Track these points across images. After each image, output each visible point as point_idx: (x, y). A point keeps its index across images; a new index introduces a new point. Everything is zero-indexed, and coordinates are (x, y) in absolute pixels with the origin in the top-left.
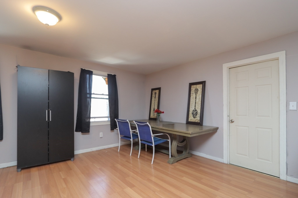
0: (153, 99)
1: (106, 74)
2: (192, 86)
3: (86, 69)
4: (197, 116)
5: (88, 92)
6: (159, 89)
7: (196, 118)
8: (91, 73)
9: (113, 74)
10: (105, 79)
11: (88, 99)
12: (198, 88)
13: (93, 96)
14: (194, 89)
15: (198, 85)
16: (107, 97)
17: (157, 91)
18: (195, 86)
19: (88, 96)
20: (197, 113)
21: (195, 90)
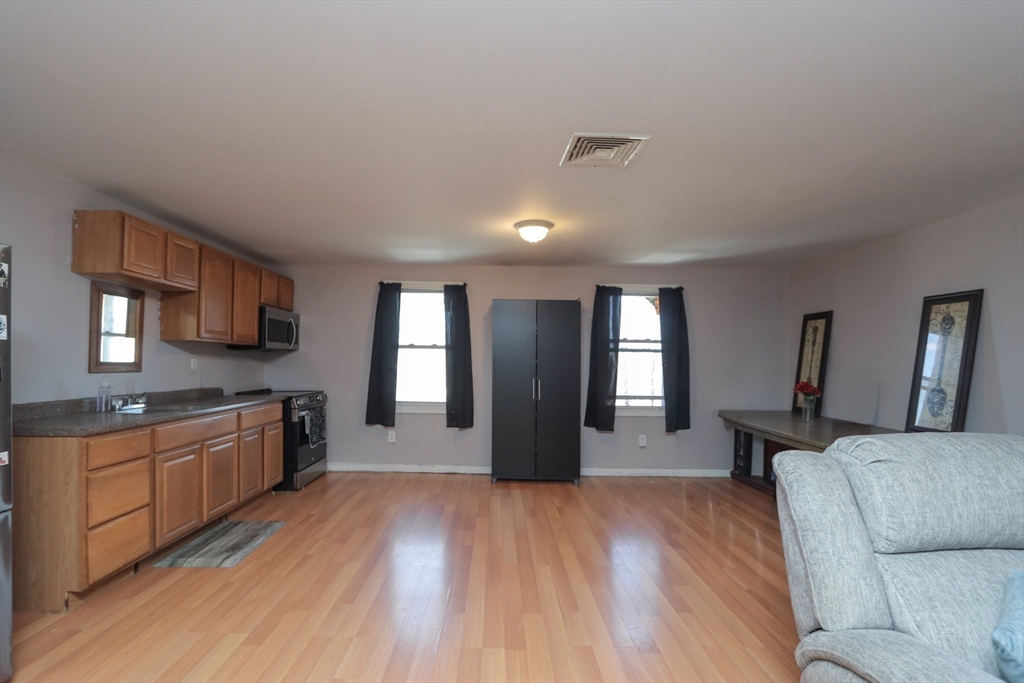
0: (808, 348)
1: (655, 288)
2: (935, 308)
3: (608, 285)
4: (944, 411)
5: (611, 337)
6: (828, 316)
7: (940, 418)
8: (617, 292)
9: (674, 286)
10: (653, 302)
11: (612, 354)
12: (952, 314)
13: (621, 345)
14: (940, 318)
15: (953, 305)
16: (659, 346)
17: (821, 324)
18: (943, 307)
19: (612, 346)
20: (944, 399)
21: (944, 320)
